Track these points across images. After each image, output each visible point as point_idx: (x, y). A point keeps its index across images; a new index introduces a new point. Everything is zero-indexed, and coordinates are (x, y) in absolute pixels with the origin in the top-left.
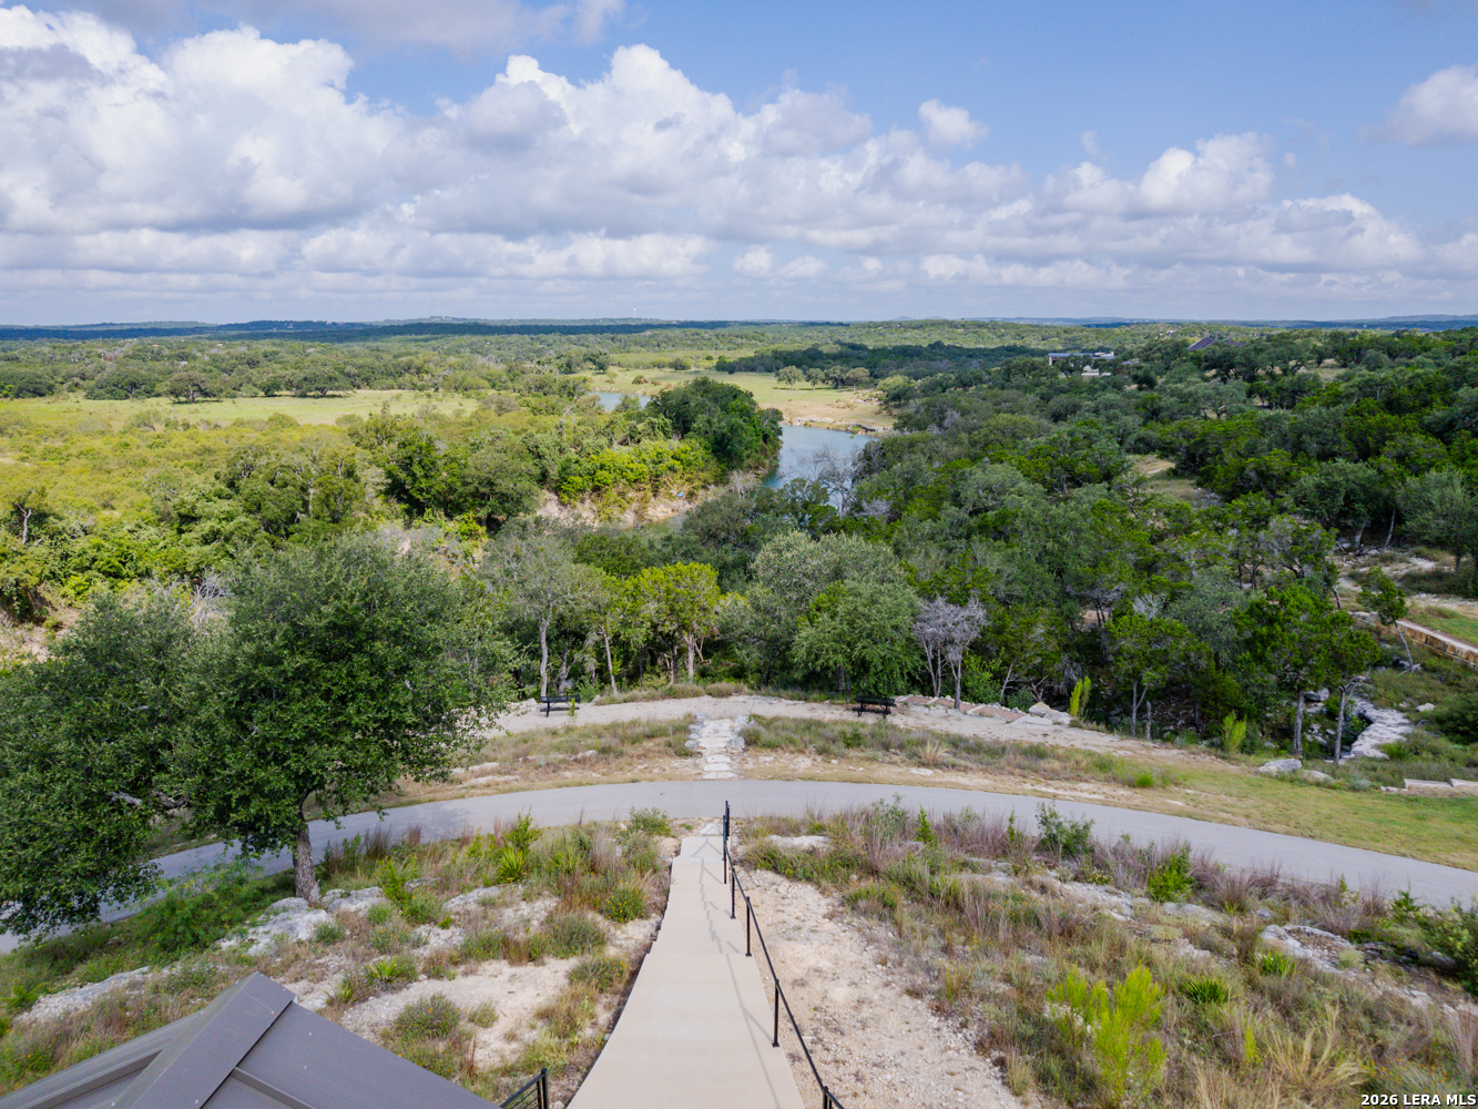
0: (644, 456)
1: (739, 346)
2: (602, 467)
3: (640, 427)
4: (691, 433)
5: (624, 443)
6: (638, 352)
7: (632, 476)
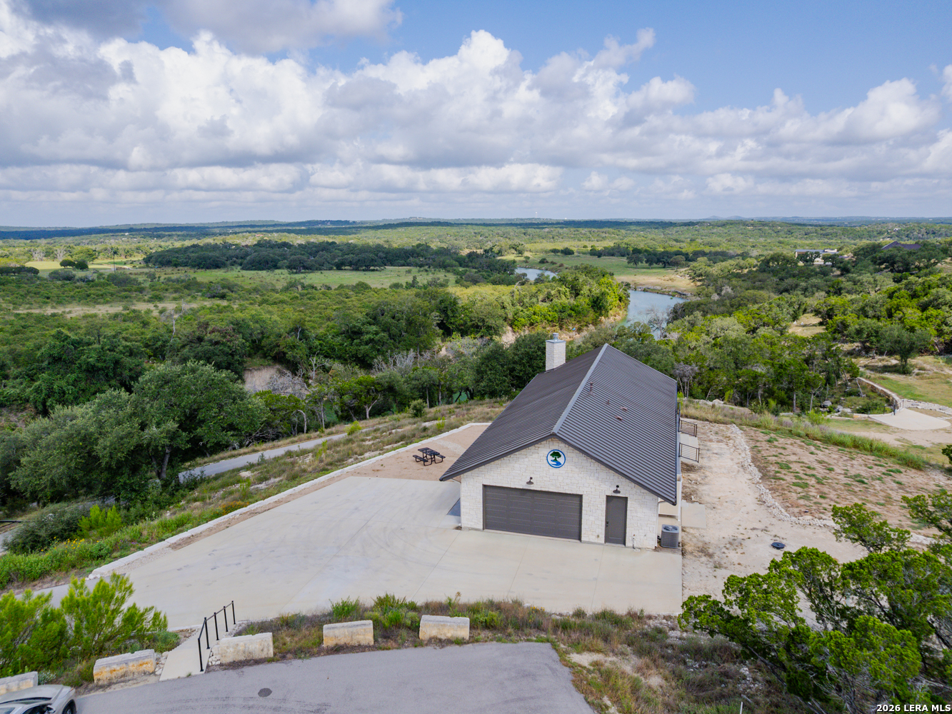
0: (556, 308)
1: (604, 238)
2: (534, 314)
3: (553, 292)
4: (579, 296)
5: (544, 301)
6: (541, 242)
7: (550, 319)
